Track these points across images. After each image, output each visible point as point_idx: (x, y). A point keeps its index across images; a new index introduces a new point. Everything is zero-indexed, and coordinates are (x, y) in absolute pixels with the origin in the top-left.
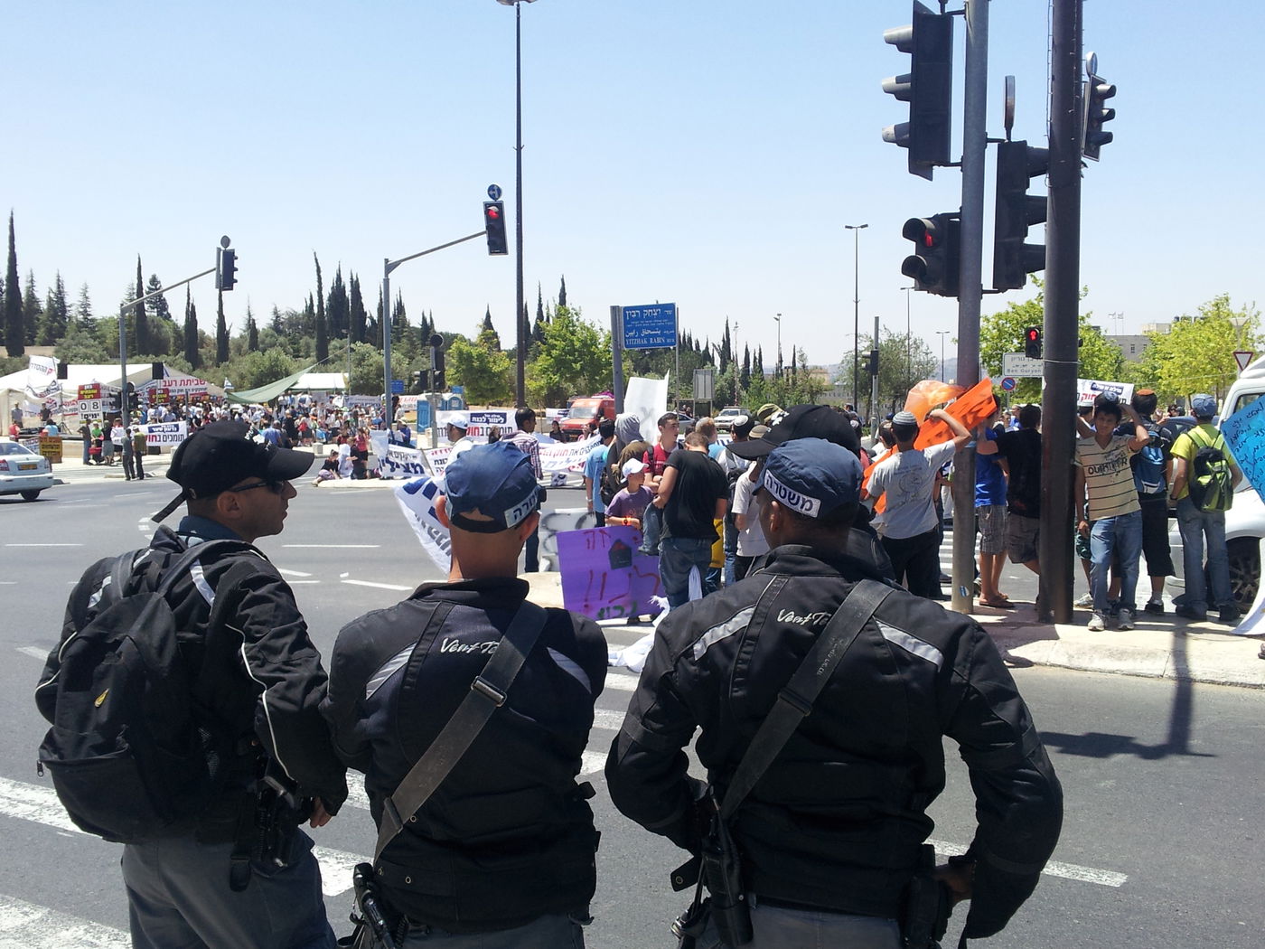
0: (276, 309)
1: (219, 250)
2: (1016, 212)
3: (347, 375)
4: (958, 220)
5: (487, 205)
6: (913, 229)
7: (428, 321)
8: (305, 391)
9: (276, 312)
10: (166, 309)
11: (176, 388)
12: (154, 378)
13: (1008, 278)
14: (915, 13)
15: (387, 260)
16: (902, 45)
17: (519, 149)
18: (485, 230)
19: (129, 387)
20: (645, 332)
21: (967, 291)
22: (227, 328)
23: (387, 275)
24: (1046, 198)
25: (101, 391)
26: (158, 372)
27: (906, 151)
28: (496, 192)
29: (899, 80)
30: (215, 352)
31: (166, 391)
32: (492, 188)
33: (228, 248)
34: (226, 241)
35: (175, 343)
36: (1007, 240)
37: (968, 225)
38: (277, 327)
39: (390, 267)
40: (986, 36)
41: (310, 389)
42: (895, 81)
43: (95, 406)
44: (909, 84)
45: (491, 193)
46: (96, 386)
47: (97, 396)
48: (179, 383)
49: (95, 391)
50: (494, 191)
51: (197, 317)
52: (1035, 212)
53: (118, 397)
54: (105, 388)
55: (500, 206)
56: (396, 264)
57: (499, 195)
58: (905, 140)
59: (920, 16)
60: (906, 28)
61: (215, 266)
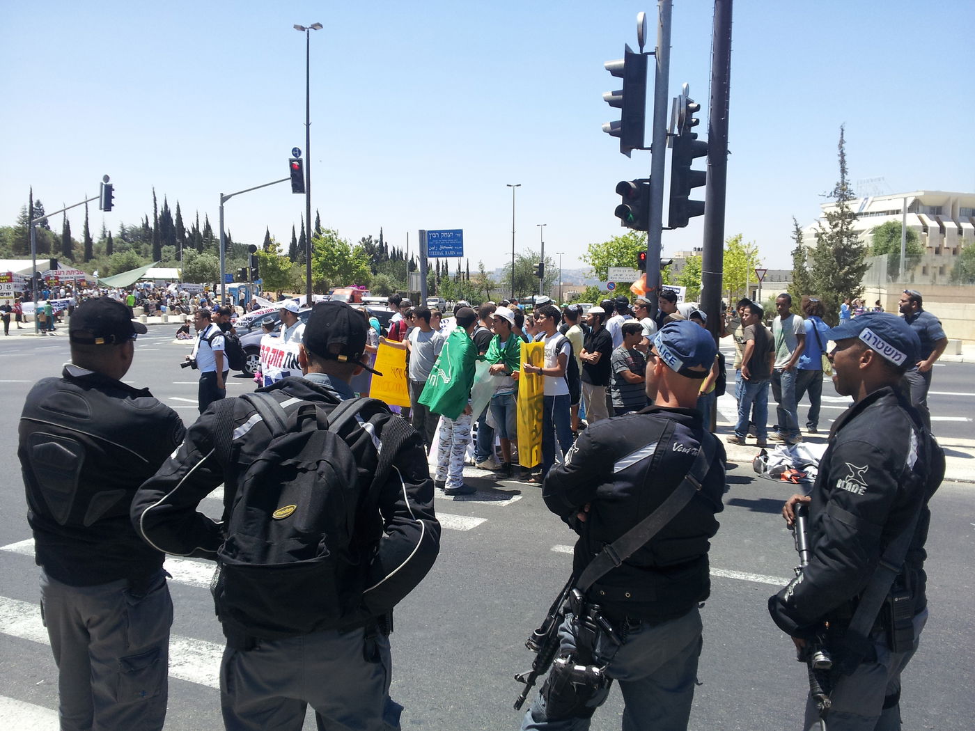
0: (122, 225)
1: (102, 184)
2: (684, 180)
3: (180, 270)
4: (648, 183)
5: (291, 161)
6: (622, 188)
7: (228, 236)
8: (150, 280)
9: (122, 227)
10: (46, 223)
11: (64, 276)
12: (51, 269)
13: (679, 220)
14: (626, 51)
15: (222, 194)
16: (615, 72)
17: (308, 125)
18: (290, 176)
19: (38, 275)
20: (442, 248)
21: (653, 228)
22: (91, 237)
23: (222, 204)
24: (705, 172)
25: (13, 278)
26: (54, 265)
27: (618, 140)
28: (297, 152)
29: (614, 93)
30: (83, 253)
31: (57, 278)
32: (294, 150)
33: (108, 183)
34: (107, 178)
35: (54, 246)
36: (679, 197)
37: (655, 186)
38: (123, 235)
39: (224, 199)
40: (668, 69)
41: (154, 279)
42: (611, 94)
43: (9, 287)
44: (621, 96)
45: (294, 153)
46: (10, 274)
47: (10, 281)
48: (65, 273)
49: (8, 278)
50: (296, 152)
51: (71, 229)
52: (698, 179)
53: (30, 282)
54: (16, 275)
55: (300, 162)
56: (229, 197)
57: (300, 155)
58: (618, 132)
59: (629, 55)
60: (620, 62)
61: (99, 195)
